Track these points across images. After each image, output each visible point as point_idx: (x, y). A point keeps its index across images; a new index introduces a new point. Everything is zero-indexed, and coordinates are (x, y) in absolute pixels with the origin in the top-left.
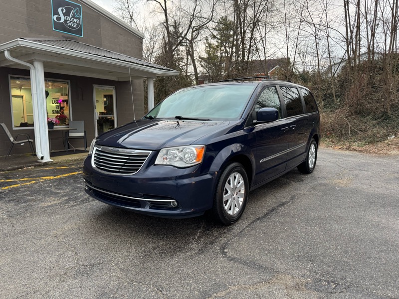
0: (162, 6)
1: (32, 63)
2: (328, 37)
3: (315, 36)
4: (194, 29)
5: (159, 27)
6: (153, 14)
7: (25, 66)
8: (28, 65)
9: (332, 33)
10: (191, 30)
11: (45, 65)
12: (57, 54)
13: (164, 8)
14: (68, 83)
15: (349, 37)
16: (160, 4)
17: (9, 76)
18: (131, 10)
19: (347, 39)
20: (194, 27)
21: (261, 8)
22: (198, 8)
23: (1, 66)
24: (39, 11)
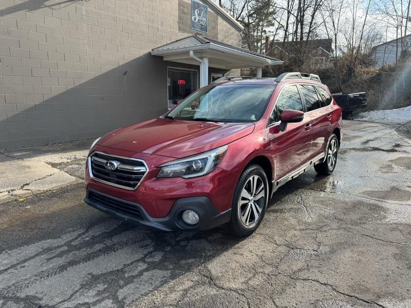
8: (201, 61)
17: (168, 67)
23: (164, 60)
24: (185, 14)
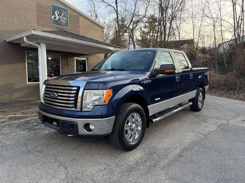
0: (115, 9)
1: (39, 44)
2: (221, 26)
3: (214, 26)
4: (134, 23)
5: (113, 21)
6: (109, 14)
7: (35, 46)
8: (37, 45)
9: (224, 24)
10: (132, 23)
11: (47, 45)
12: (54, 39)
13: (116, 10)
14: (59, 55)
15: (236, 26)
16: (114, 8)
17: (26, 52)
18: (96, 12)
19: (235, 27)
20: (134, 21)
21: (176, 9)
22: (137, 10)
23: (21, 46)
24: (44, 13)
